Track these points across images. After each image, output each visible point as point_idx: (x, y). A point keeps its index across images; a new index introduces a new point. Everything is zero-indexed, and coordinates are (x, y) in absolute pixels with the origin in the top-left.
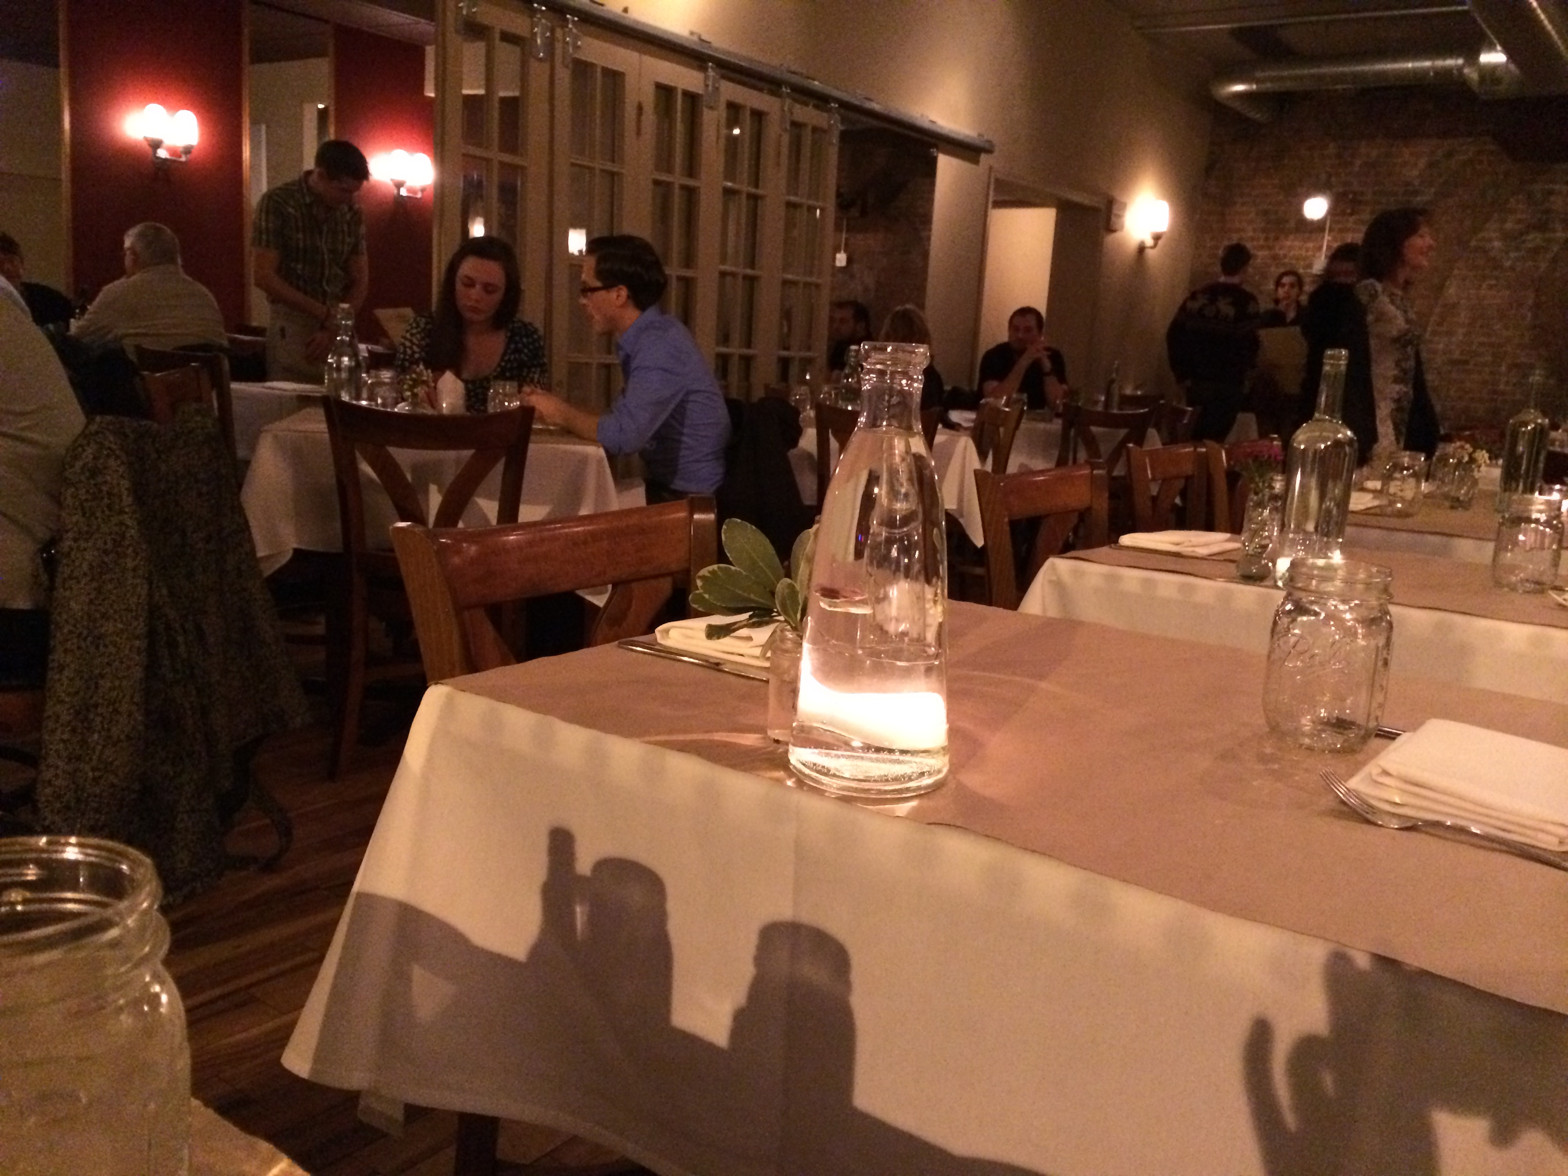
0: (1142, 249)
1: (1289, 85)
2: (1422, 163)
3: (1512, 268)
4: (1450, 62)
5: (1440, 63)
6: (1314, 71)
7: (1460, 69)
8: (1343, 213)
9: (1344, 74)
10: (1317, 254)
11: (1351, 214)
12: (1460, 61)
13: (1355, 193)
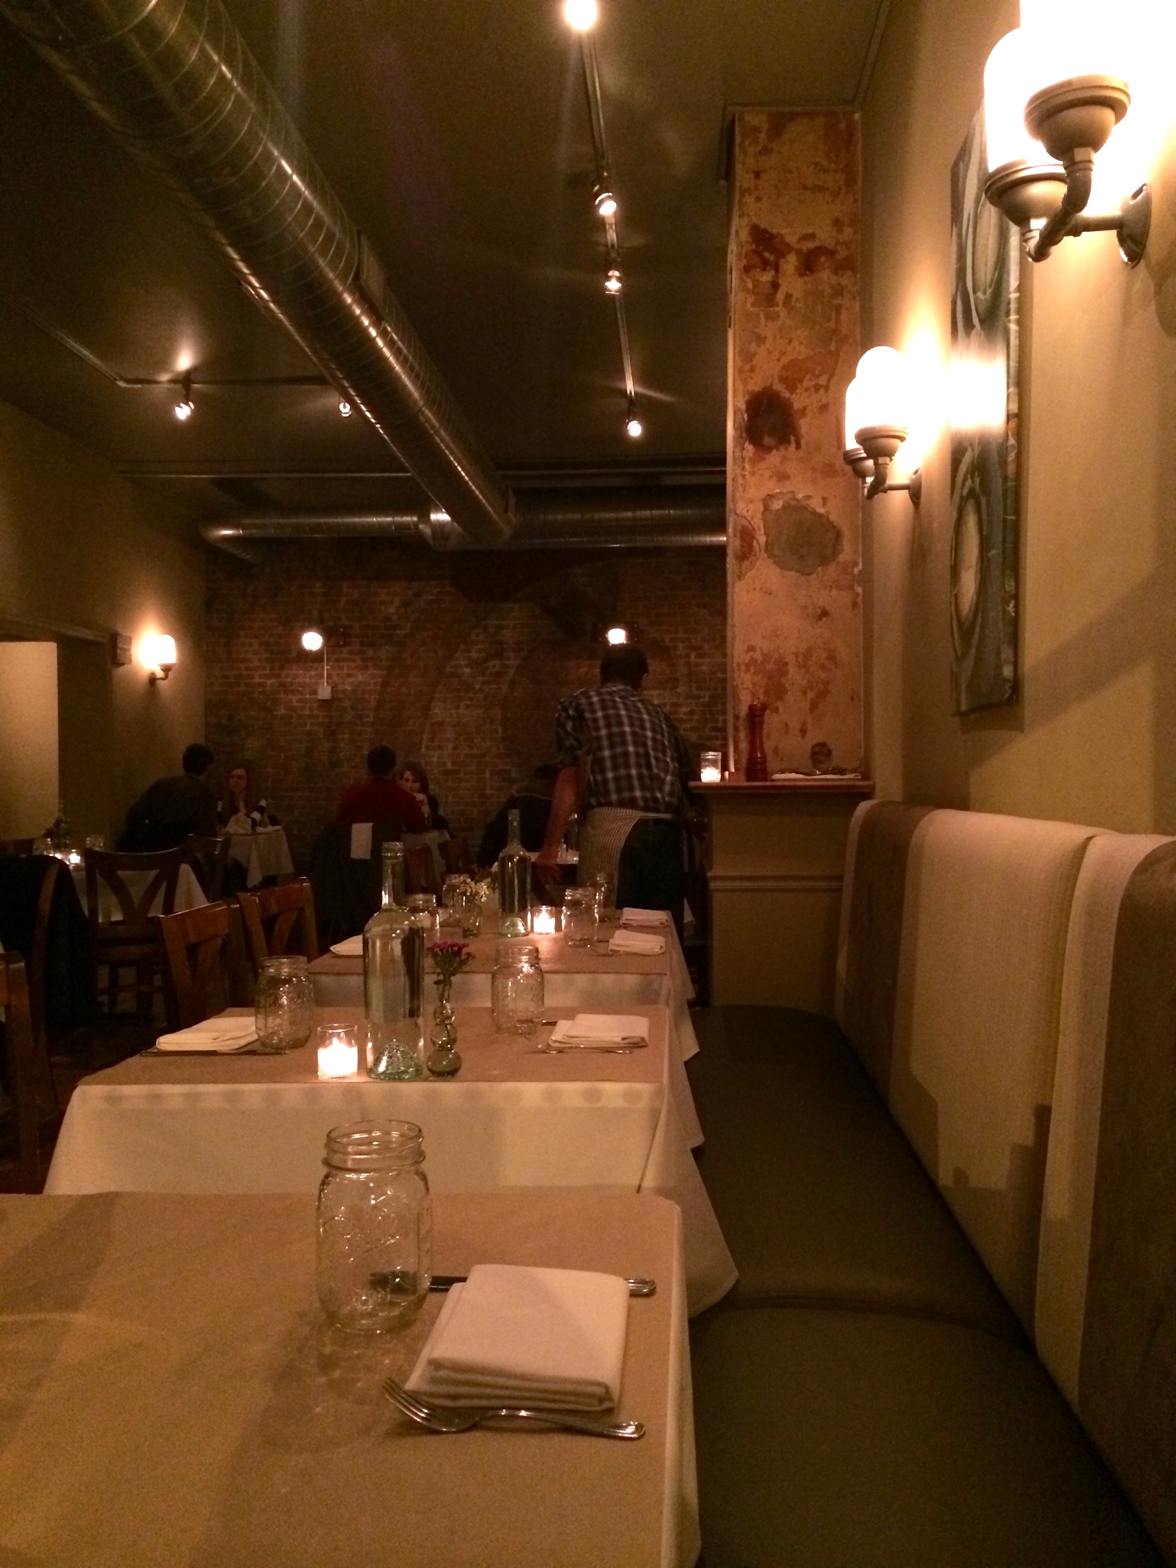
0: (153, 680)
1: (271, 532)
2: (397, 601)
3: (481, 690)
4: (407, 519)
5: (398, 519)
6: (294, 521)
7: (416, 525)
8: (337, 645)
9: (319, 526)
10: (320, 681)
11: (343, 646)
12: (415, 519)
13: (344, 627)
